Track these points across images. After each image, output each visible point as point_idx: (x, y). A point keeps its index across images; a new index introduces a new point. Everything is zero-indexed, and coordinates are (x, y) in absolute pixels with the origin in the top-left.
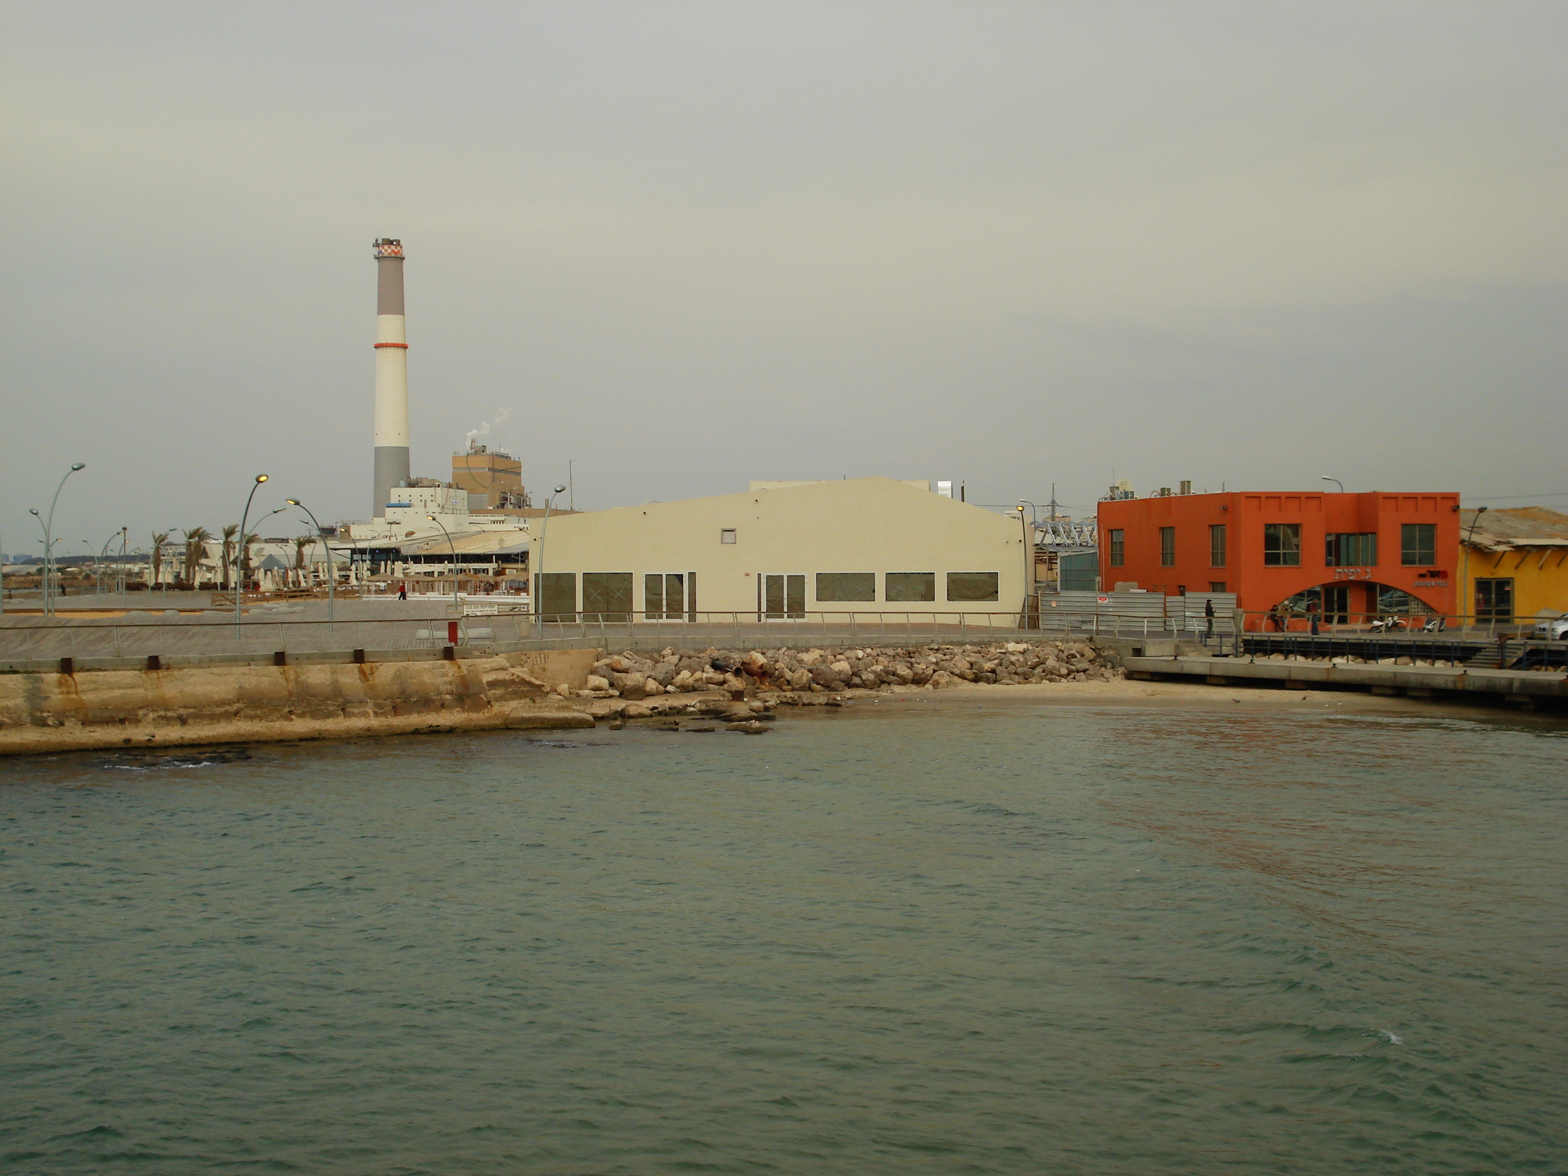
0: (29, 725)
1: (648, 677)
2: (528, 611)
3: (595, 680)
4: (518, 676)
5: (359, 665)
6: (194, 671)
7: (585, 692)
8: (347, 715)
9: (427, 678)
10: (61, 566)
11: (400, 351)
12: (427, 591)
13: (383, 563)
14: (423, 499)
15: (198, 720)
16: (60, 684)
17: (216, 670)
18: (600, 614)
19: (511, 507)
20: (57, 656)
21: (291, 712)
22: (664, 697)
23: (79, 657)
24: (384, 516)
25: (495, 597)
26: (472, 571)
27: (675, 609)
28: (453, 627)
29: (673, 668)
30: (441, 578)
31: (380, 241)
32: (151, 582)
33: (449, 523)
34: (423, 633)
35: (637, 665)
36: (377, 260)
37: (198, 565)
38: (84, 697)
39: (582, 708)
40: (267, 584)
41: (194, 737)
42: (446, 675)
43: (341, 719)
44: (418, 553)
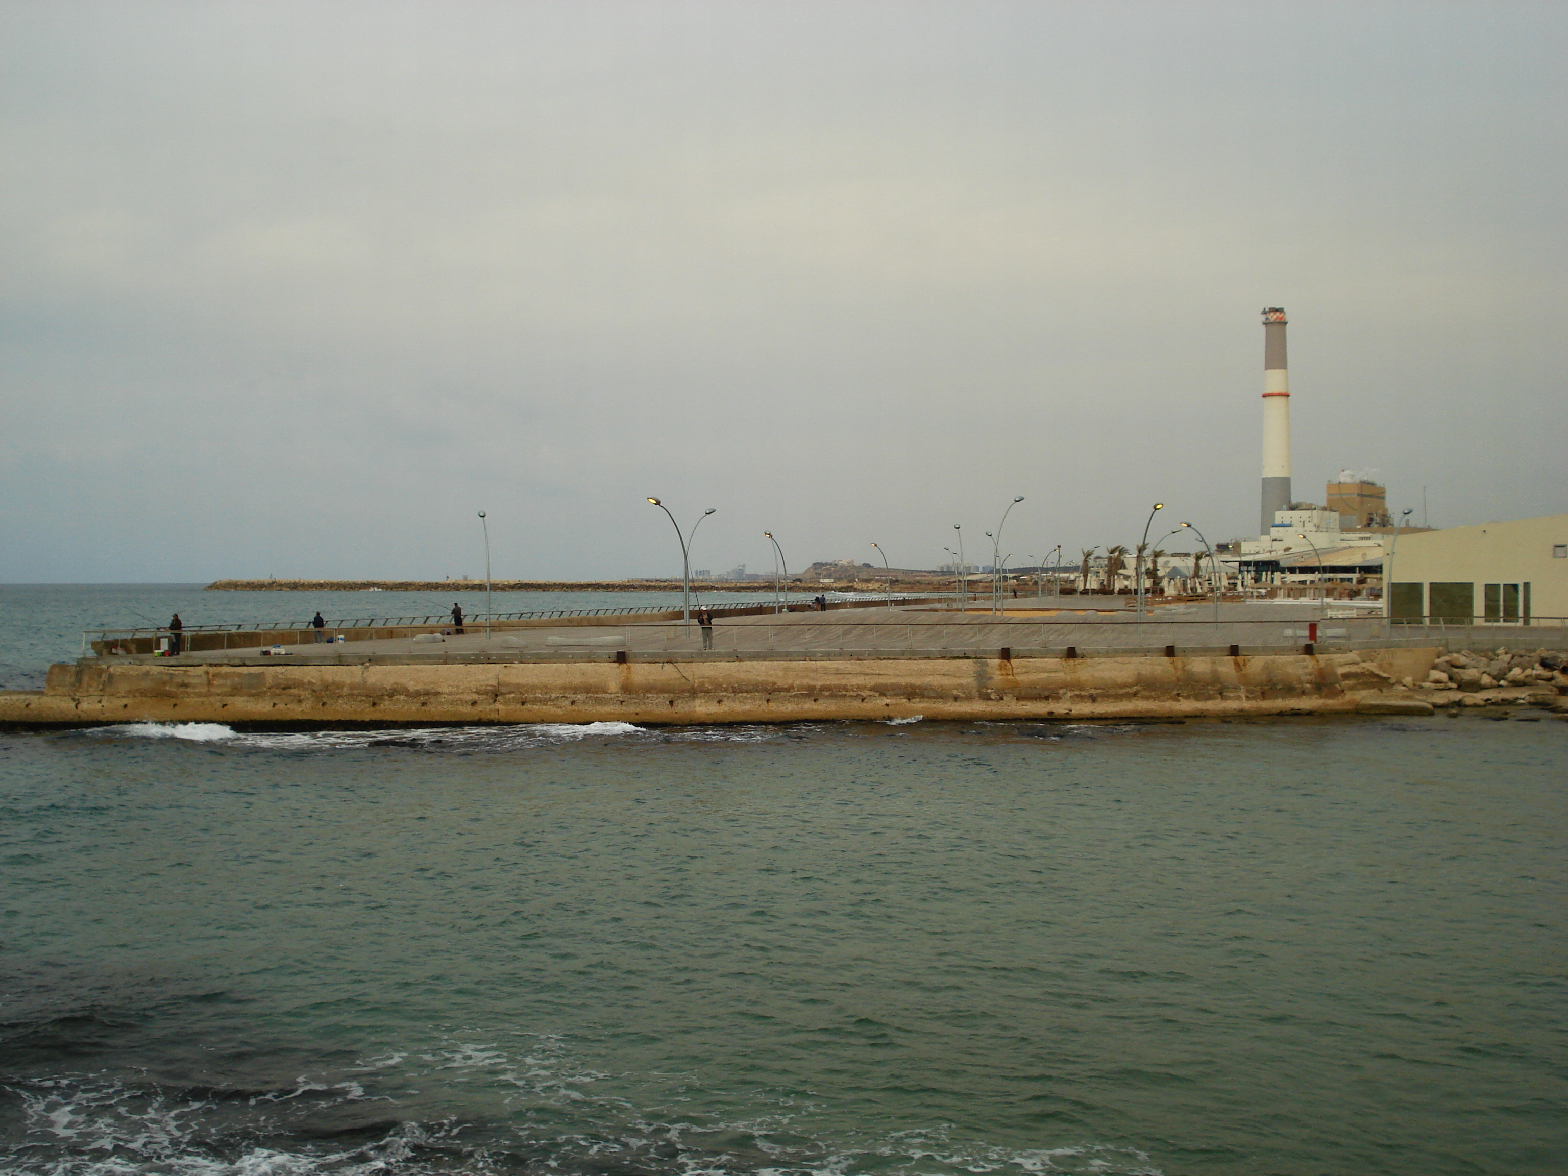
0: (977, 699)
1: (1484, 673)
2: (1382, 614)
3: (1436, 674)
4: (1368, 670)
5: (1233, 657)
6: (1102, 660)
7: (1427, 684)
8: (1224, 698)
9: (1290, 670)
10: (1017, 575)
11: (1282, 400)
12: (1301, 596)
13: (1264, 573)
14: (1302, 519)
15: (1105, 699)
16: (1001, 667)
17: (1119, 659)
18: (1441, 618)
19: (1376, 526)
20: (999, 646)
21: (1178, 695)
22: (1497, 690)
23: (1015, 647)
24: (1269, 534)
25: (1357, 603)
26: (1339, 581)
27: (1511, 614)
28: (1313, 627)
29: (1506, 665)
30: (1312, 586)
31: (1267, 310)
32: (1081, 587)
33: (1321, 540)
34: (1289, 632)
35: (1473, 663)
36: (1264, 326)
37: (1117, 574)
38: (1019, 678)
39: (1424, 697)
40: (1170, 590)
41: (1102, 712)
42: (1306, 667)
43: (1219, 701)
44: (1294, 565)
